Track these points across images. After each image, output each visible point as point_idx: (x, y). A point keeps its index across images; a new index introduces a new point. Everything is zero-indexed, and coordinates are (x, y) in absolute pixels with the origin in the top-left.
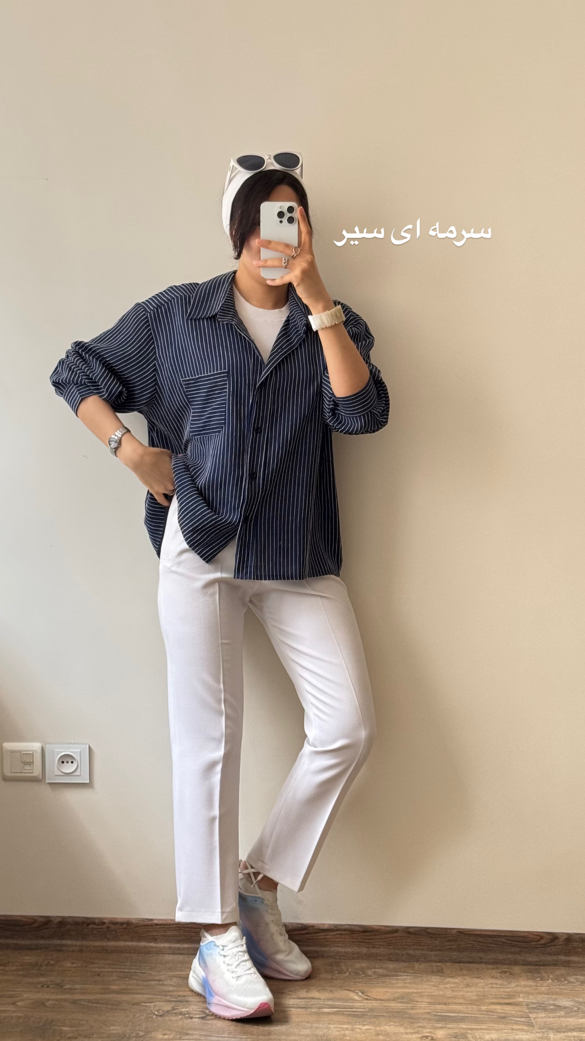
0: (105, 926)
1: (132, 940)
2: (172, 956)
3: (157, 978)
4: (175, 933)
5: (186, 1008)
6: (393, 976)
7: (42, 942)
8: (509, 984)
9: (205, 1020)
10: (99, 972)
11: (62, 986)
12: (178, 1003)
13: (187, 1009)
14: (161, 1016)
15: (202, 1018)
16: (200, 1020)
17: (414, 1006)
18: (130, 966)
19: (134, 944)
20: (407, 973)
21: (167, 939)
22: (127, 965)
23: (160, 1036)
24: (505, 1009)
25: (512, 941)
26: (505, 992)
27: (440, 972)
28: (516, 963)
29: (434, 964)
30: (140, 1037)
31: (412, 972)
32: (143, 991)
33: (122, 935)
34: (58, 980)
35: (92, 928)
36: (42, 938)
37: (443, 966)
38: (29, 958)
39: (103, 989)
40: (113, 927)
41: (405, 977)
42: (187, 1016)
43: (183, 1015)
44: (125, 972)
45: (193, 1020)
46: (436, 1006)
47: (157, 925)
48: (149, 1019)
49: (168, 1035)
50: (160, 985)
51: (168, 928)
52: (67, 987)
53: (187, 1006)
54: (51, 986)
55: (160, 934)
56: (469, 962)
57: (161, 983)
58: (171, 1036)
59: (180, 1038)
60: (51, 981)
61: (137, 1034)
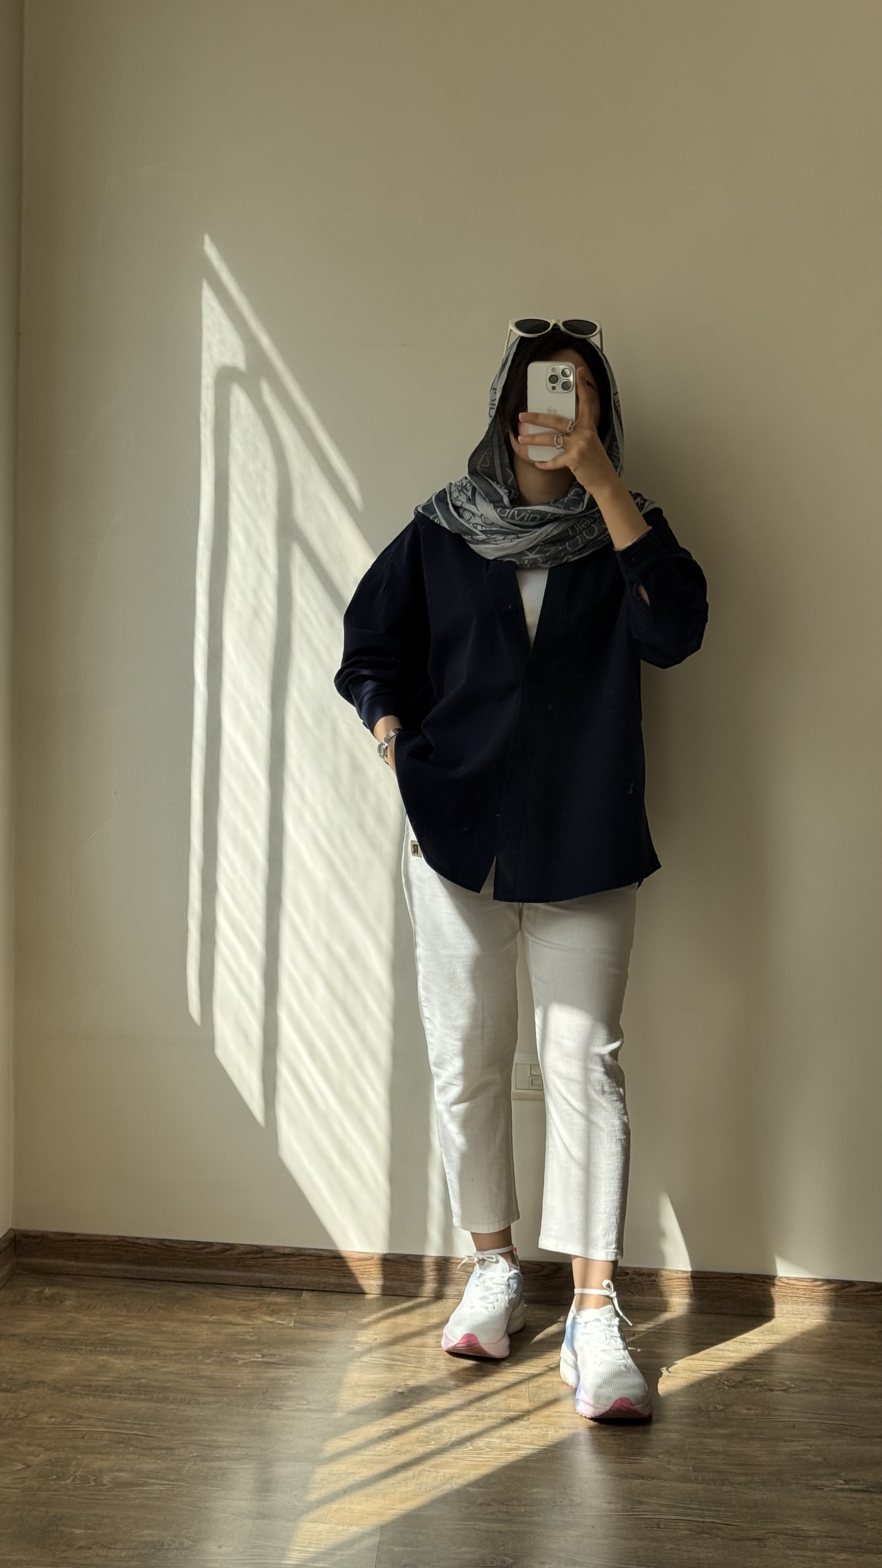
0: (627, 1277)
5: (760, 1378)
9: (788, 1393)
12: (746, 1372)
13: (762, 1380)
14: (734, 1387)
15: (784, 1390)
16: (784, 1394)
23: (745, 1411)
30: (720, 1411)
40: (639, 1279)
42: (765, 1387)
43: (760, 1386)
45: (774, 1392)
48: (722, 1390)
49: (753, 1409)
53: (759, 1376)
58: (758, 1411)
59: (769, 1413)
61: (716, 1408)
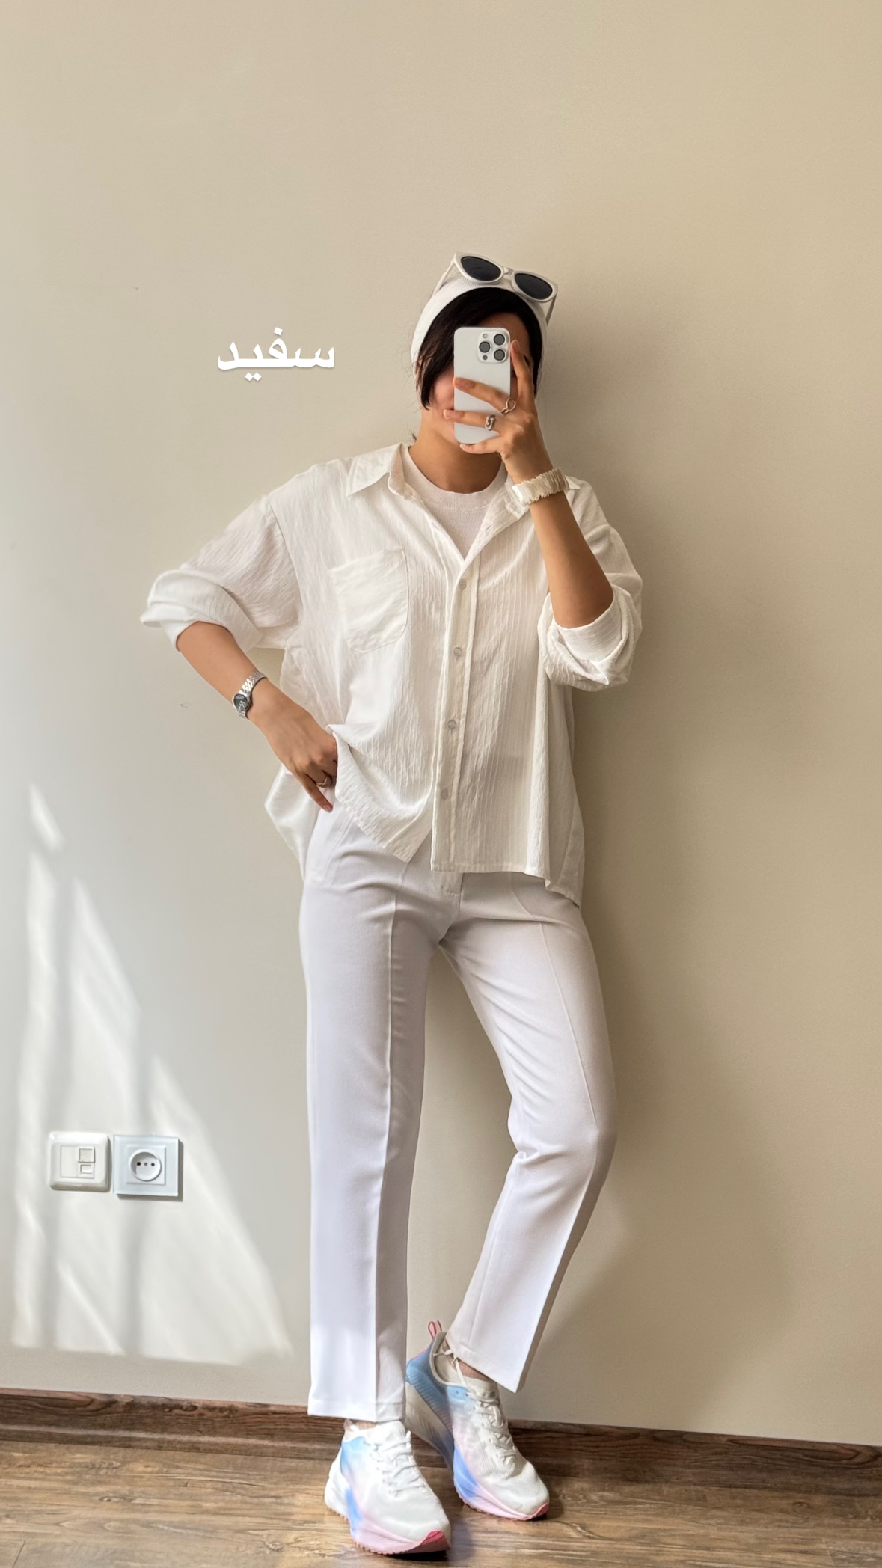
0: (196, 1413)
1: (236, 1435)
2: (295, 1460)
3: (273, 1493)
4: (303, 1426)
5: (316, 1540)
6: (630, 1503)
7: (102, 1433)
8: (806, 1521)
9: (343, 1559)
10: (186, 1481)
11: (130, 1500)
12: (304, 1532)
14: (278, 1550)
15: (340, 1556)
16: (336, 1559)
17: (660, 1551)
18: (233, 1473)
19: (239, 1441)
20: (650, 1499)
21: (289, 1435)
22: (227, 1473)
24: (799, 1559)
25: (812, 1457)
26: (801, 1534)
27: (700, 1500)
28: (817, 1490)
29: (692, 1487)
31: (657, 1498)
32: (252, 1512)
33: (221, 1427)
34: (125, 1490)
35: (177, 1415)
36: (103, 1426)
37: (707, 1491)
38: (83, 1456)
39: (192, 1506)
40: (209, 1414)
41: (648, 1506)
42: (317, 1552)
43: (311, 1550)
44: (226, 1482)
45: (326, 1557)
46: (694, 1551)
47: (274, 1413)
48: (261, 1555)
50: (278, 1504)
51: (291, 1418)
52: (137, 1501)
53: (317, 1537)
54: (115, 1500)
55: (279, 1427)
56: (746, 1487)
57: (279, 1501)
60: (115, 1492)
